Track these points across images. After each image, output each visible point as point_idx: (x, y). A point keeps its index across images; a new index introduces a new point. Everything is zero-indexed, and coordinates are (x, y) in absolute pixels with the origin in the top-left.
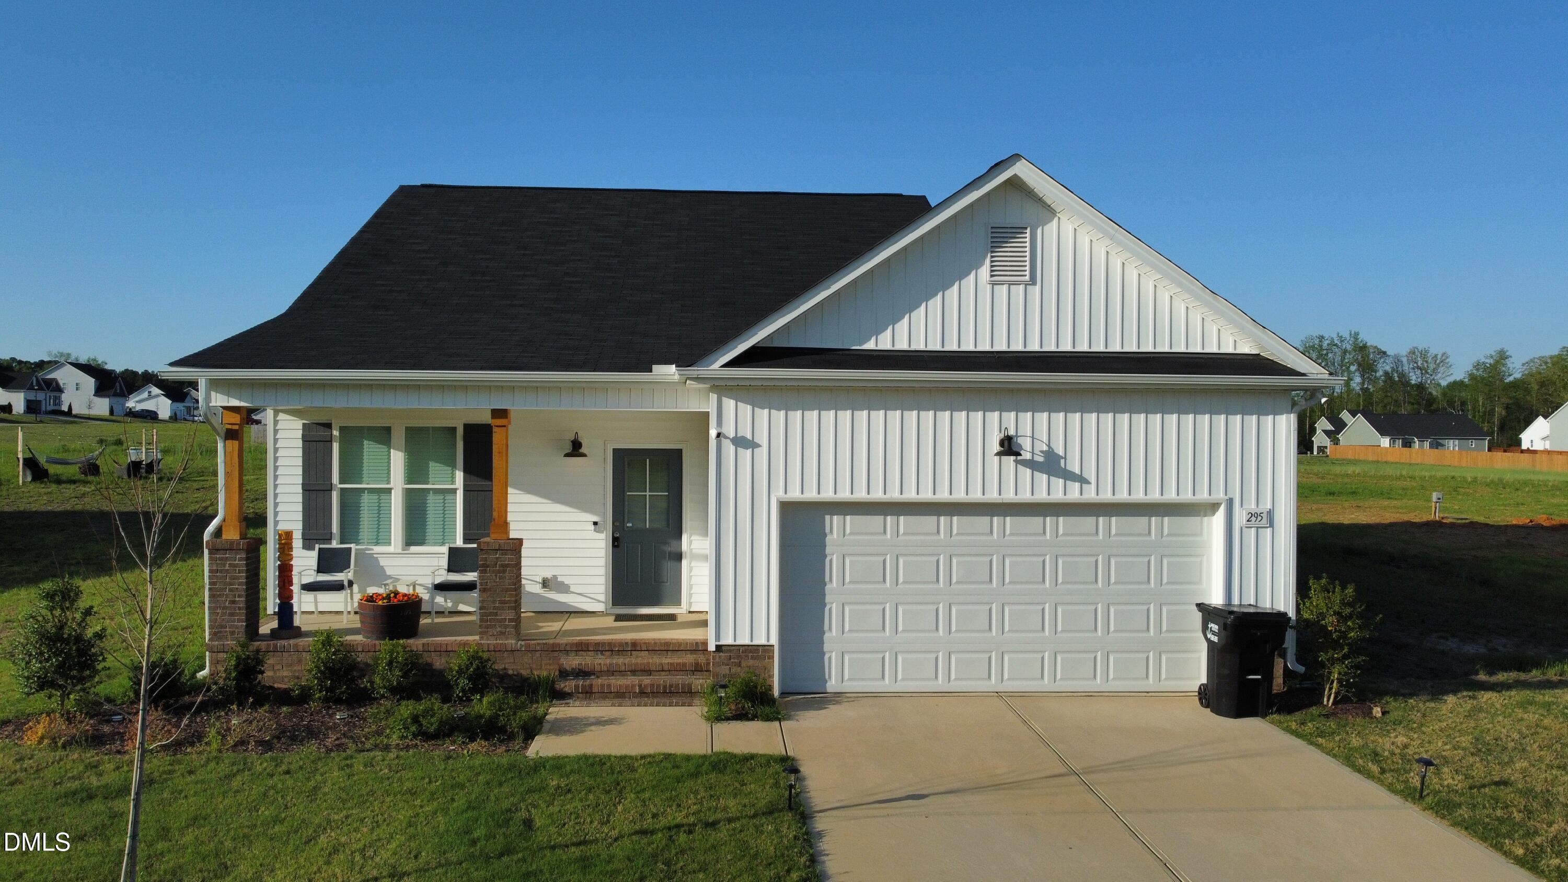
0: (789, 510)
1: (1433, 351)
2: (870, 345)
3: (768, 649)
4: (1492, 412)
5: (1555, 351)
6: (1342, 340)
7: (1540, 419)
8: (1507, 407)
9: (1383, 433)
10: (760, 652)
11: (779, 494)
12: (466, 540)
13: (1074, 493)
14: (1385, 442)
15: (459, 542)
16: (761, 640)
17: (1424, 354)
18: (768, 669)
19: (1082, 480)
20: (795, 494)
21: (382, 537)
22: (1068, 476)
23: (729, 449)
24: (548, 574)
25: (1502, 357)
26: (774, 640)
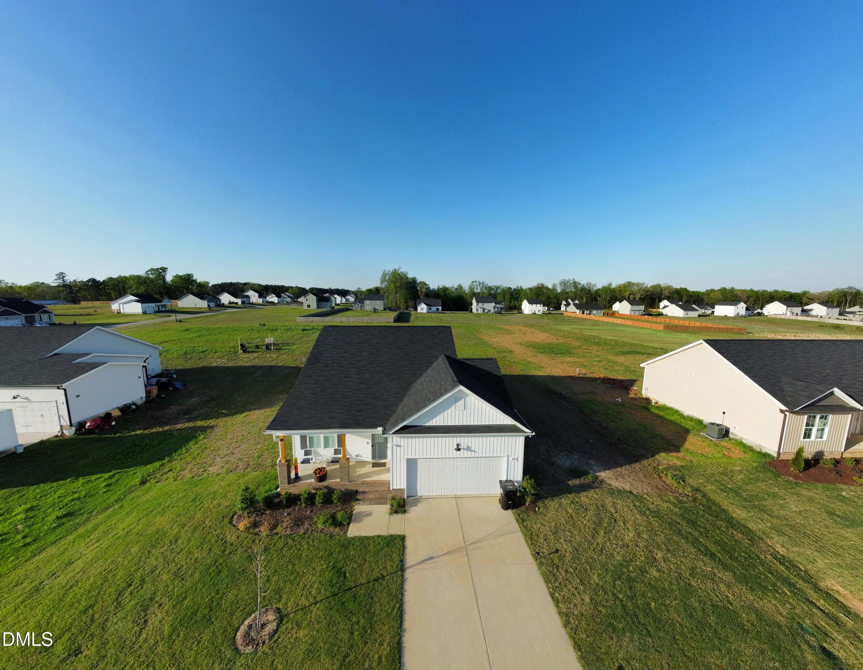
0: (408, 460)
1: (593, 283)
2: (427, 424)
3: (404, 489)
4: (606, 298)
5: (623, 283)
6: (570, 280)
7: (618, 303)
8: (610, 297)
9: (577, 309)
10: (402, 490)
11: (406, 457)
12: (338, 447)
13: (473, 454)
14: (578, 311)
15: (336, 447)
16: (402, 487)
17: (590, 284)
18: (404, 493)
19: (475, 452)
20: (410, 457)
21: (319, 446)
22: (472, 451)
23: (395, 447)
24: (357, 454)
25: (610, 284)
26: (405, 487)
